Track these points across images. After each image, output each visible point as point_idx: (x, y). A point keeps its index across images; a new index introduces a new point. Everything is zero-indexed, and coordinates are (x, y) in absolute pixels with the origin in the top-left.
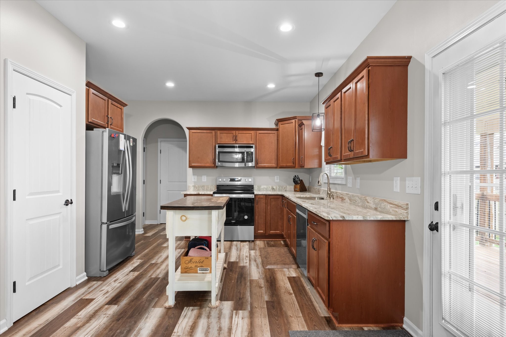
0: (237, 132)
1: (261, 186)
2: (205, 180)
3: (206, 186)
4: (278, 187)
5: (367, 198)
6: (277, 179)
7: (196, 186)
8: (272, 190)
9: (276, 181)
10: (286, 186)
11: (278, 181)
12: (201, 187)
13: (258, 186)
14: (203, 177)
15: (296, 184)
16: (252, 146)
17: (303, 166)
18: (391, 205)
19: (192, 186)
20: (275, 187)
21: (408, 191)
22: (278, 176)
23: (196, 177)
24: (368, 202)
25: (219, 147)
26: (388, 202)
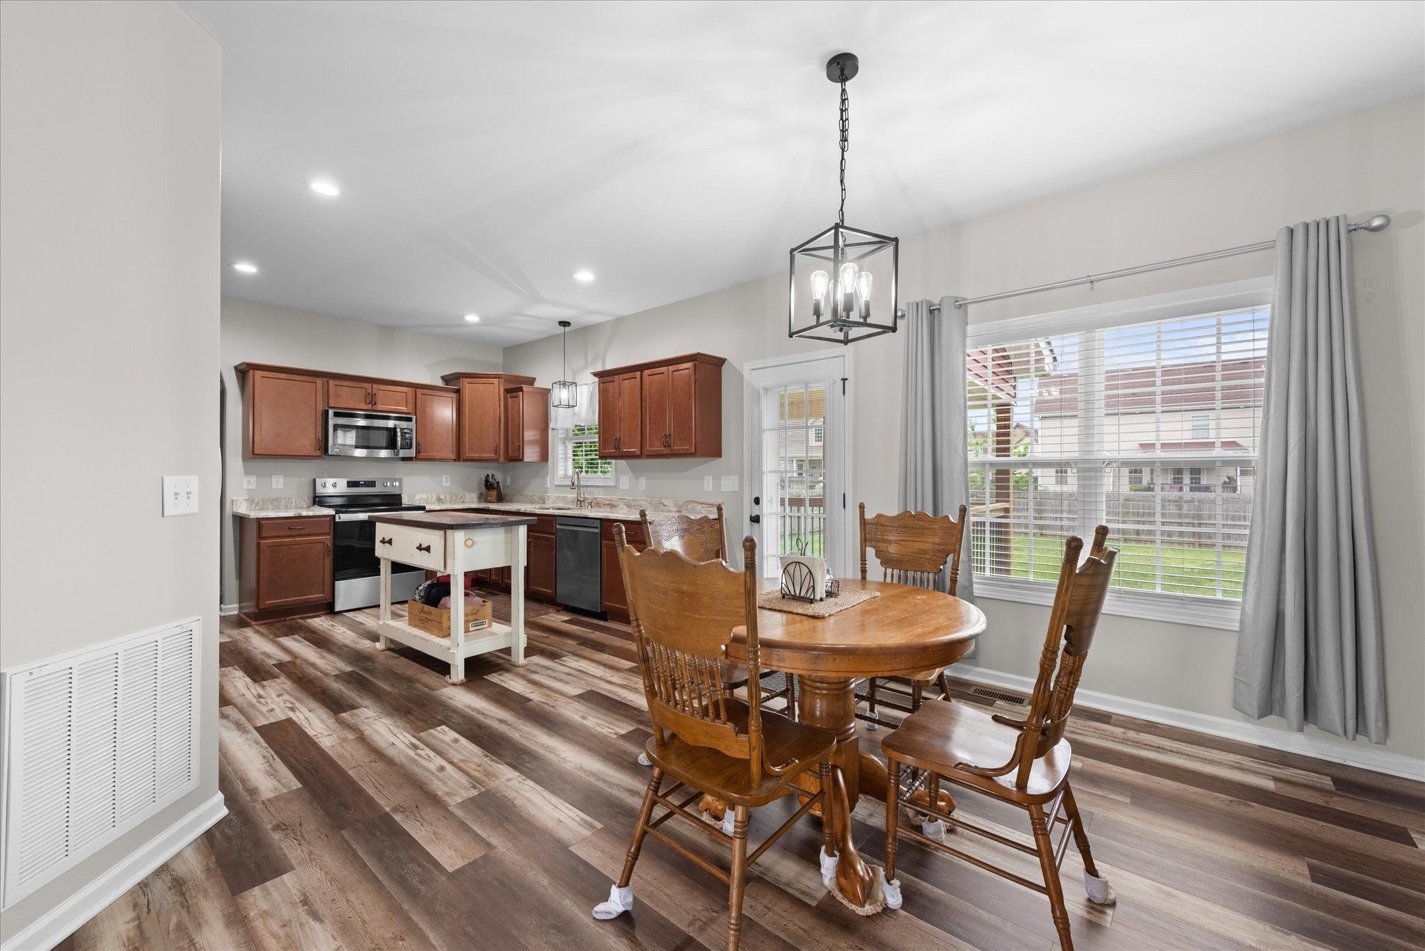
0: (375, 386)
1: (414, 495)
2: (281, 486)
3: (285, 499)
4: (448, 496)
5: (663, 501)
6: (446, 482)
7: (256, 500)
8: (438, 502)
9: (444, 484)
10: (464, 495)
11: (448, 484)
12: (271, 503)
13: (409, 496)
14: (274, 479)
15: (489, 490)
16: (411, 418)
17: (521, 458)
18: (703, 506)
19: (245, 500)
20: (442, 497)
21: (723, 489)
22: (448, 476)
23: (253, 479)
24: (665, 506)
25: (336, 415)
26: (698, 503)
